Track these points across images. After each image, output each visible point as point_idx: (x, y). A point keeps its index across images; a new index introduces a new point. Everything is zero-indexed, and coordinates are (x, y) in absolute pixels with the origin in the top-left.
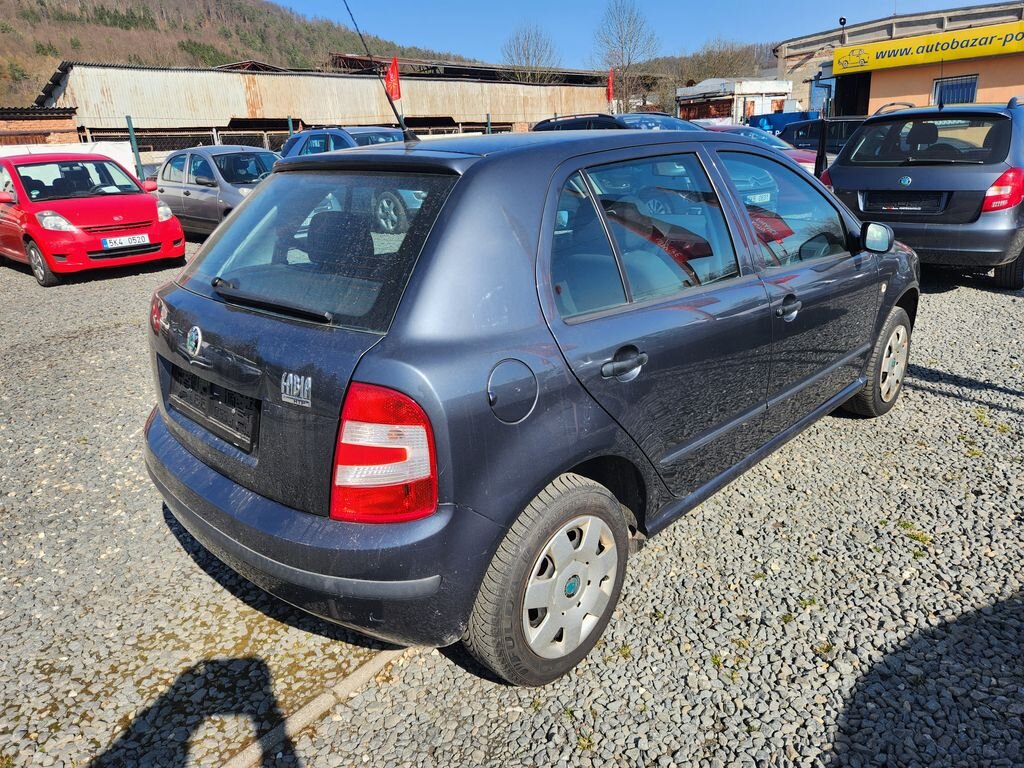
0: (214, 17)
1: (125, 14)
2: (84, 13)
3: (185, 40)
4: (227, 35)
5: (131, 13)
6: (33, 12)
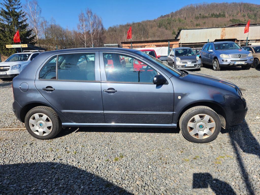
0: (242, 11)
1: (218, 14)
2: (209, 15)
3: (232, 19)
4: (244, 16)
5: (220, 14)
6: (198, 17)
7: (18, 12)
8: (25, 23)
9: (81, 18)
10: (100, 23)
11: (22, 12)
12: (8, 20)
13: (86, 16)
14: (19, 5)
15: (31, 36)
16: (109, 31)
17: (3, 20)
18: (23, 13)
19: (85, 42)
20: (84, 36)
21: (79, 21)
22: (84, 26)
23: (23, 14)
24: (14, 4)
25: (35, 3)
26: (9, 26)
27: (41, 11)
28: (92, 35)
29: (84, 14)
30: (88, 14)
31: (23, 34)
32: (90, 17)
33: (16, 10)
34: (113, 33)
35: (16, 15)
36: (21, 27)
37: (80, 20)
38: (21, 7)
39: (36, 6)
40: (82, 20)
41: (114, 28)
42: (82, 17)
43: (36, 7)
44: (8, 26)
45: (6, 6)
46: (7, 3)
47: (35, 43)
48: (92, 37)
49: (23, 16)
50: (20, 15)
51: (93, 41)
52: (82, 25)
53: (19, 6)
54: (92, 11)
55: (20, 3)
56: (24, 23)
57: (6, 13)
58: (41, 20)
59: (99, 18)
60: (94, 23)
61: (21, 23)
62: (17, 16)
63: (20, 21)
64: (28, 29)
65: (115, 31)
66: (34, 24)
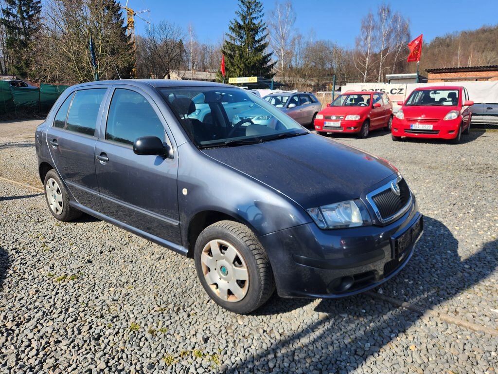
7: (256, 24)
8: (264, 43)
9: (366, 24)
10: (405, 32)
11: (262, 23)
12: (242, 38)
13: (377, 18)
14: (260, 11)
15: (269, 64)
16: (433, 46)
17: (234, 40)
18: (264, 24)
19: (366, 71)
20: (365, 59)
21: (362, 29)
22: (369, 39)
23: (263, 27)
24: (253, 12)
25: (288, 6)
26: (241, 47)
27: (295, 18)
28: (383, 57)
29: (373, 15)
30: (380, 14)
31: (257, 60)
32: (386, 20)
33: (255, 21)
34: (440, 51)
35: (252, 30)
36: (256, 49)
37: (363, 27)
38: (263, 14)
39: (290, 10)
40: (366, 28)
41: (446, 39)
42: (369, 22)
43: (288, 13)
44: (239, 48)
45: (242, 15)
46: (243, 11)
47: (273, 75)
48: (381, 60)
49: (263, 29)
50: (260, 28)
51: (382, 69)
52: (366, 39)
53: (260, 14)
54: (391, 9)
55: (261, 8)
56: (262, 43)
57: (240, 27)
58: (292, 34)
59: (404, 21)
60: (392, 31)
61: (259, 41)
62: (255, 30)
63: (257, 38)
64: (266, 51)
65: (448, 46)
66: (281, 43)
